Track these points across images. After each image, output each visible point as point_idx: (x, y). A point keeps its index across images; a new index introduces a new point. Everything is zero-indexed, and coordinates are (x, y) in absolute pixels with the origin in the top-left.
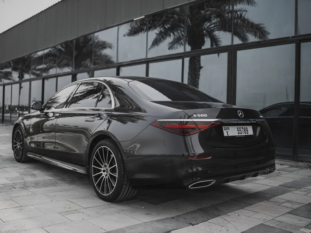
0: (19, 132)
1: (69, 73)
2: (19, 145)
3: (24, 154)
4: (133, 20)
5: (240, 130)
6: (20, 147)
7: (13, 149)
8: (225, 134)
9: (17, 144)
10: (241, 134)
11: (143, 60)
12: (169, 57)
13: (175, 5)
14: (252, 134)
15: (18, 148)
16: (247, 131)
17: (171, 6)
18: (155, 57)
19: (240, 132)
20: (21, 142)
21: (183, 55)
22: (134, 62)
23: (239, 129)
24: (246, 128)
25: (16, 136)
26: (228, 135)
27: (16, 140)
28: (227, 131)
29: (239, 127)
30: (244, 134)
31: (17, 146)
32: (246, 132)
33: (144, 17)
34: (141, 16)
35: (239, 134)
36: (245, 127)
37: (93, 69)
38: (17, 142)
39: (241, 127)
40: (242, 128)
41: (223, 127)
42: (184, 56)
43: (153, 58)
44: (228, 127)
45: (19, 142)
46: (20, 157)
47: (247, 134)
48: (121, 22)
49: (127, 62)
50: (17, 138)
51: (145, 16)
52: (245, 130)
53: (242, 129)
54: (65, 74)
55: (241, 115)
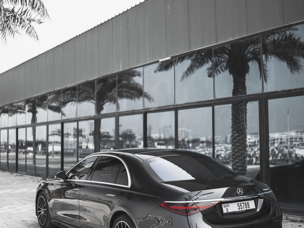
0: (43, 199)
1: (91, 117)
2: (43, 211)
3: (48, 221)
4: (159, 61)
5: (241, 205)
6: (44, 214)
7: (37, 215)
8: (225, 211)
9: (41, 210)
10: (242, 209)
11: (171, 107)
12: (198, 104)
13: (202, 46)
14: (254, 208)
15: (43, 214)
16: (249, 205)
17: (198, 48)
18: (184, 104)
19: (241, 207)
20: (45, 208)
21: (212, 102)
22: (161, 108)
23: (239, 205)
24: (248, 203)
25: (40, 202)
26: (228, 212)
27: (39, 206)
28: (227, 208)
29: (239, 203)
30: (245, 209)
31: (41, 212)
32: (247, 206)
33: (169, 58)
34: (167, 57)
35: (239, 209)
36: (246, 202)
37: (118, 114)
38: (41, 208)
39: (242, 202)
40: (243, 203)
41: (223, 205)
42: (214, 103)
43: (182, 104)
44: (228, 204)
45: (43, 208)
46: (44, 224)
47: (248, 209)
48: (146, 62)
49: (154, 108)
50: (40, 203)
51: (171, 57)
52: (246, 205)
53: (242, 205)
54: (86, 118)
55: (240, 192)
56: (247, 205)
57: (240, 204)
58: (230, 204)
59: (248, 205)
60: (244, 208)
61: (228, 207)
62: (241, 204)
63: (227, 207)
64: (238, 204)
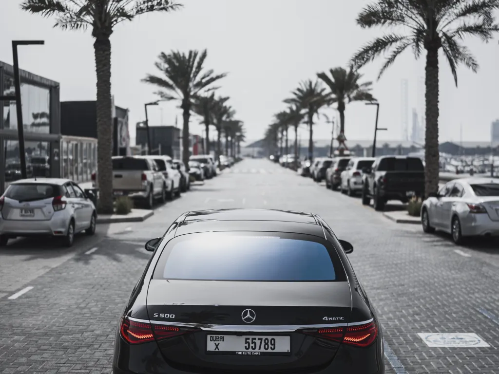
5: (255, 343)
8: (211, 348)
10: (254, 349)
14: (286, 351)
16: (274, 345)
19: (252, 345)
23: (250, 341)
24: (273, 339)
26: (217, 350)
28: (217, 343)
29: (251, 337)
30: (263, 350)
32: (270, 346)
35: (247, 349)
36: (270, 338)
39: (257, 337)
40: (261, 339)
41: (209, 336)
44: (223, 336)
47: (269, 350)
52: (266, 344)
53: (258, 342)
55: (248, 318)
56: (269, 344)
57: (251, 339)
58: (226, 337)
59: (272, 344)
60: (260, 349)
61: (221, 342)
62: (254, 341)
63: (219, 342)
64: (247, 339)
